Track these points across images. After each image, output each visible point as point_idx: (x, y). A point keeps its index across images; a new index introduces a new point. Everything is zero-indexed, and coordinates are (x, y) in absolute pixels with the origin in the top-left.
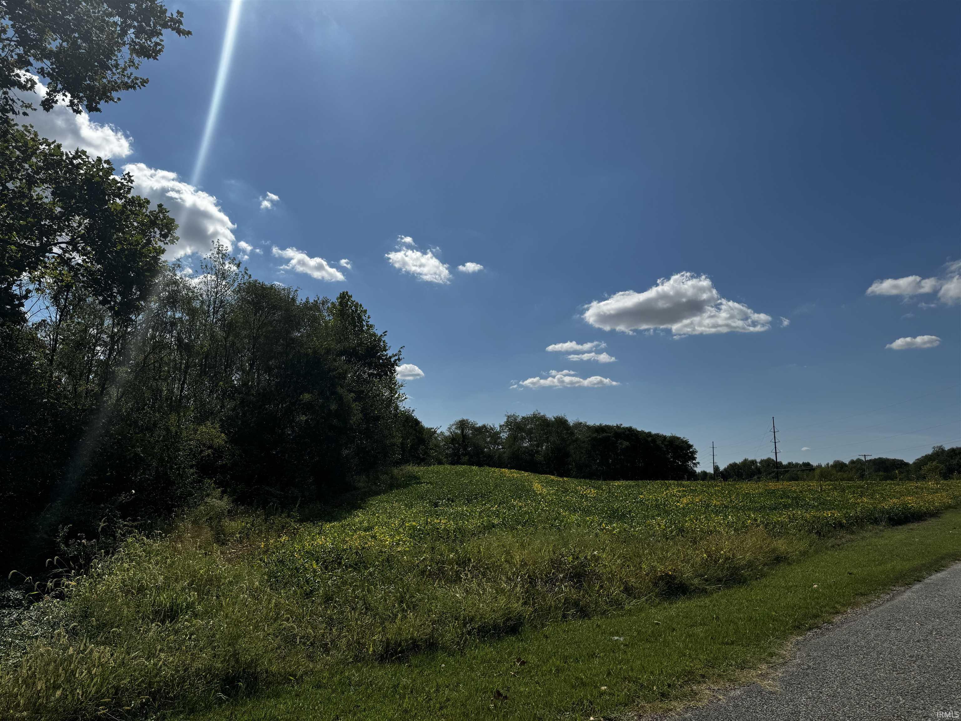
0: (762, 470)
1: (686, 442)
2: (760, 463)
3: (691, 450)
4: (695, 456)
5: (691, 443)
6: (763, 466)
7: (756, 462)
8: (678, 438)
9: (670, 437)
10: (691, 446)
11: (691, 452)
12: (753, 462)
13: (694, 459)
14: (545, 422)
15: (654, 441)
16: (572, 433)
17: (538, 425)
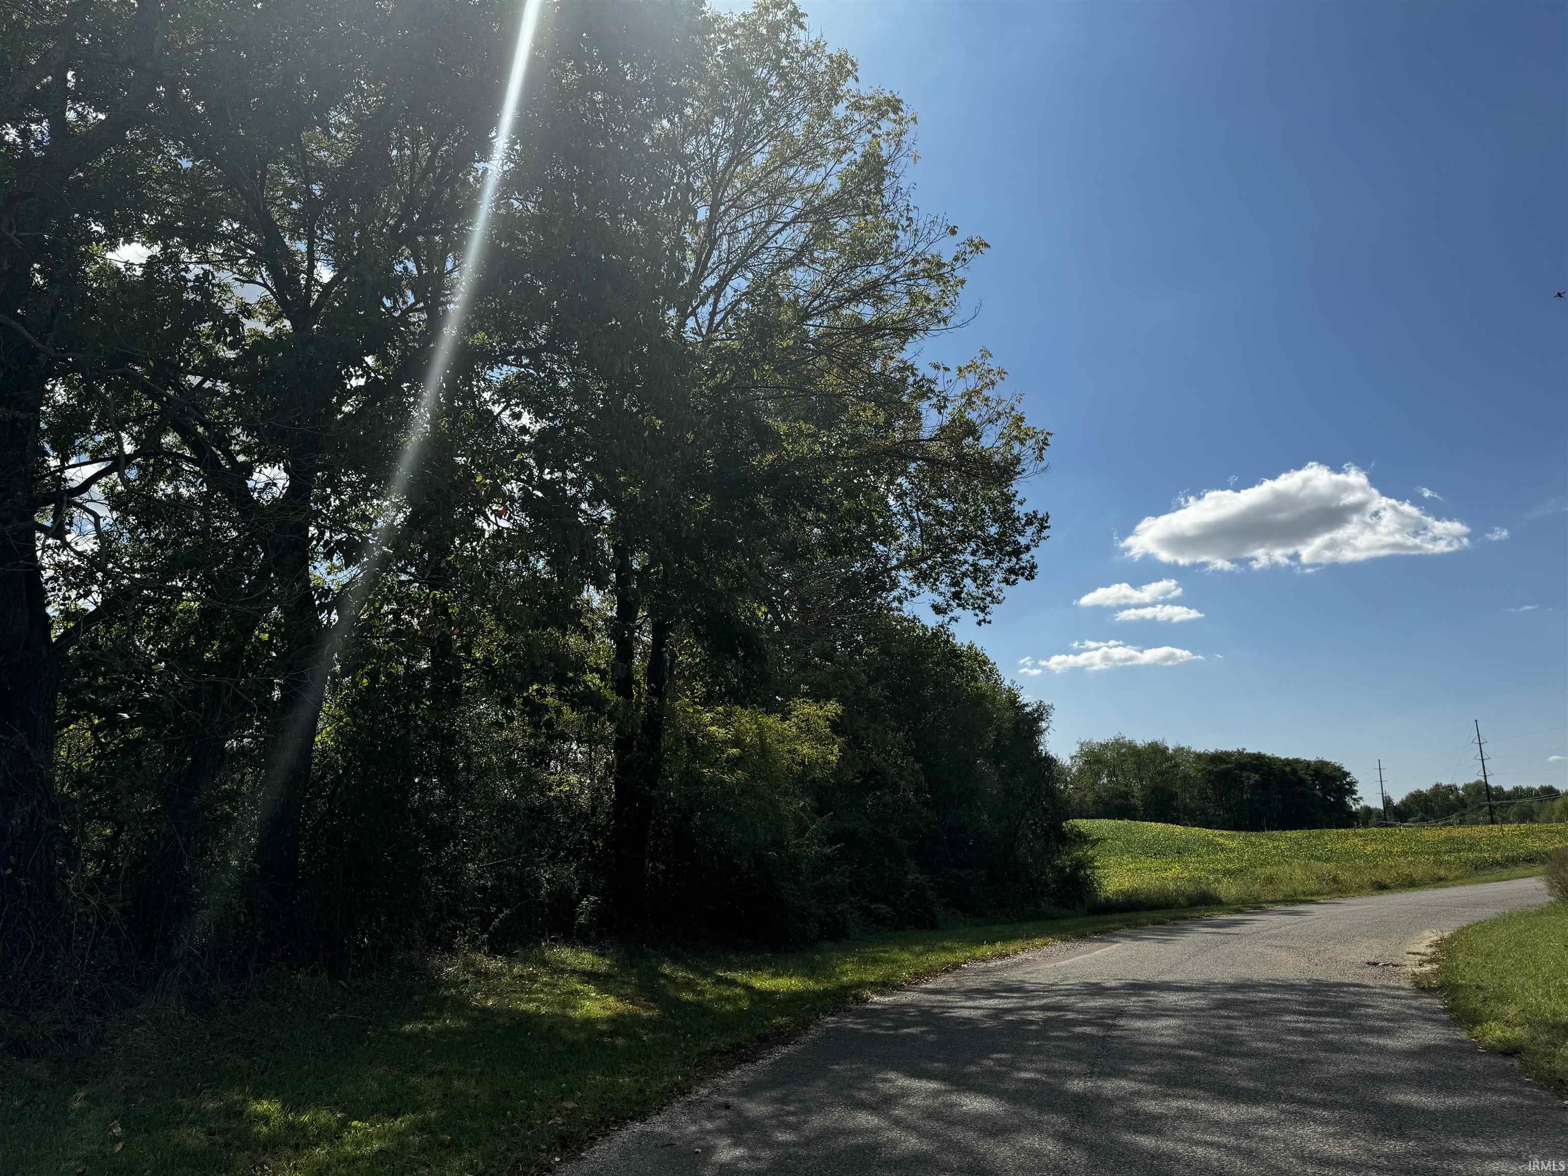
0: (1468, 801)
1: (1339, 769)
2: (1463, 790)
3: (1348, 780)
4: (1355, 788)
5: (1346, 769)
6: (1469, 794)
7: (1456, 789)
8: (1327, 764)
9: (1316, 762)
10: (1347, 774)
11: (1348, 783)
12: (1451, 789)
13: (1354, 792)
14: (1133, 749)
15: (1294, 771)
16: (1177, 765)
17: (1124, 754)
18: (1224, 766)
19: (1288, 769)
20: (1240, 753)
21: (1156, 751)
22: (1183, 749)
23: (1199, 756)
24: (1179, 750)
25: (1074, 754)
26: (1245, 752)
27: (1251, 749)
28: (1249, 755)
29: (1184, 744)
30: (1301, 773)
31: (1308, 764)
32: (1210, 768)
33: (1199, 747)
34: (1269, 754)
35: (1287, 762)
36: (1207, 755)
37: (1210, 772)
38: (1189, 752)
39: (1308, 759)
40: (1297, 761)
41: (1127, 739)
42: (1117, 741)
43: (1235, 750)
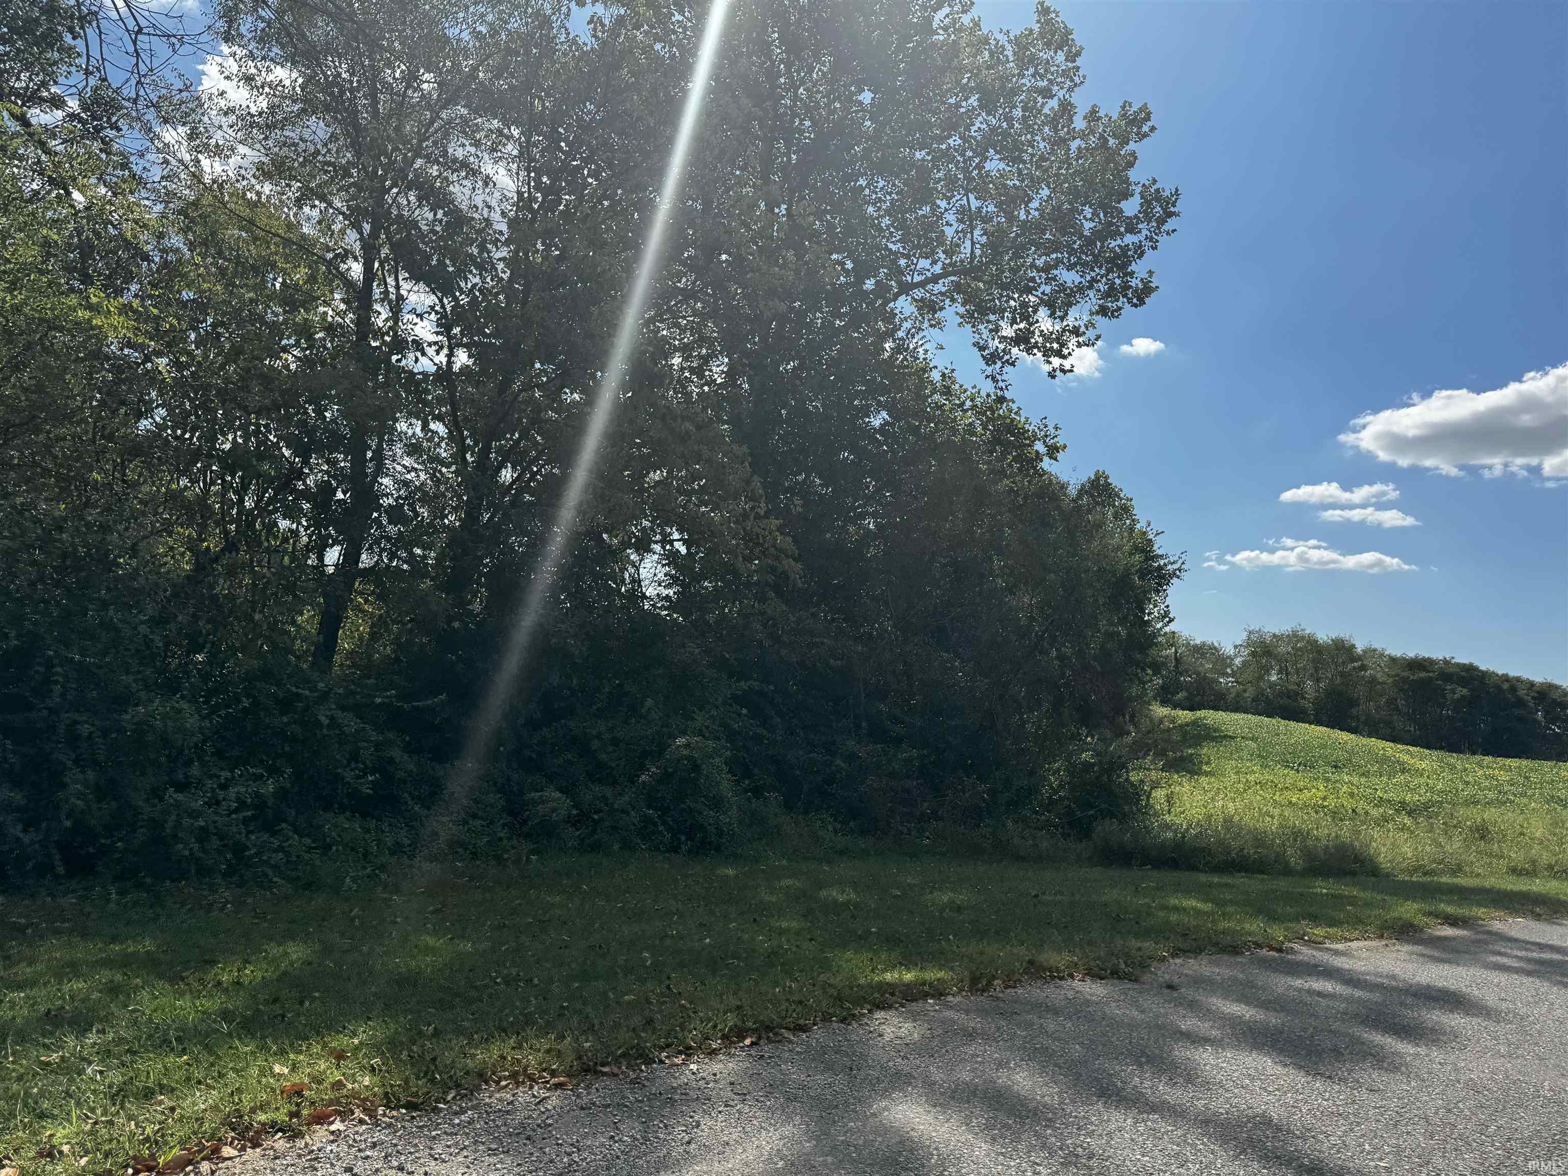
14: (1313, 645)
15: (1513, 689)
16: (1363, 668)
17: (1300, 649)
18: (1423, 675)
19: (1506, 686)
20: (1446, 662)
21: (1342, 648)
22: (1375, 650)
23: (1393, 660)
24: (1370, 652)
25: (1239, 642)
26: (1453, 661)
27: (1462, 658)
28: (1458, 664)
29: (1375, 645)
30: (1521, 693)
31: (1532, 684)
32: (1405, 674)
33: (1396, 651)
34: (1483, 668)
35: (1506, 678)
36: (1404, 659)
37: (1405, 680)
38: (1382, 655)
39: (1531, 679)
40: (1518, 679)
41: (1307, 632)
42: (1295, 634)
43: (1441, 658)
